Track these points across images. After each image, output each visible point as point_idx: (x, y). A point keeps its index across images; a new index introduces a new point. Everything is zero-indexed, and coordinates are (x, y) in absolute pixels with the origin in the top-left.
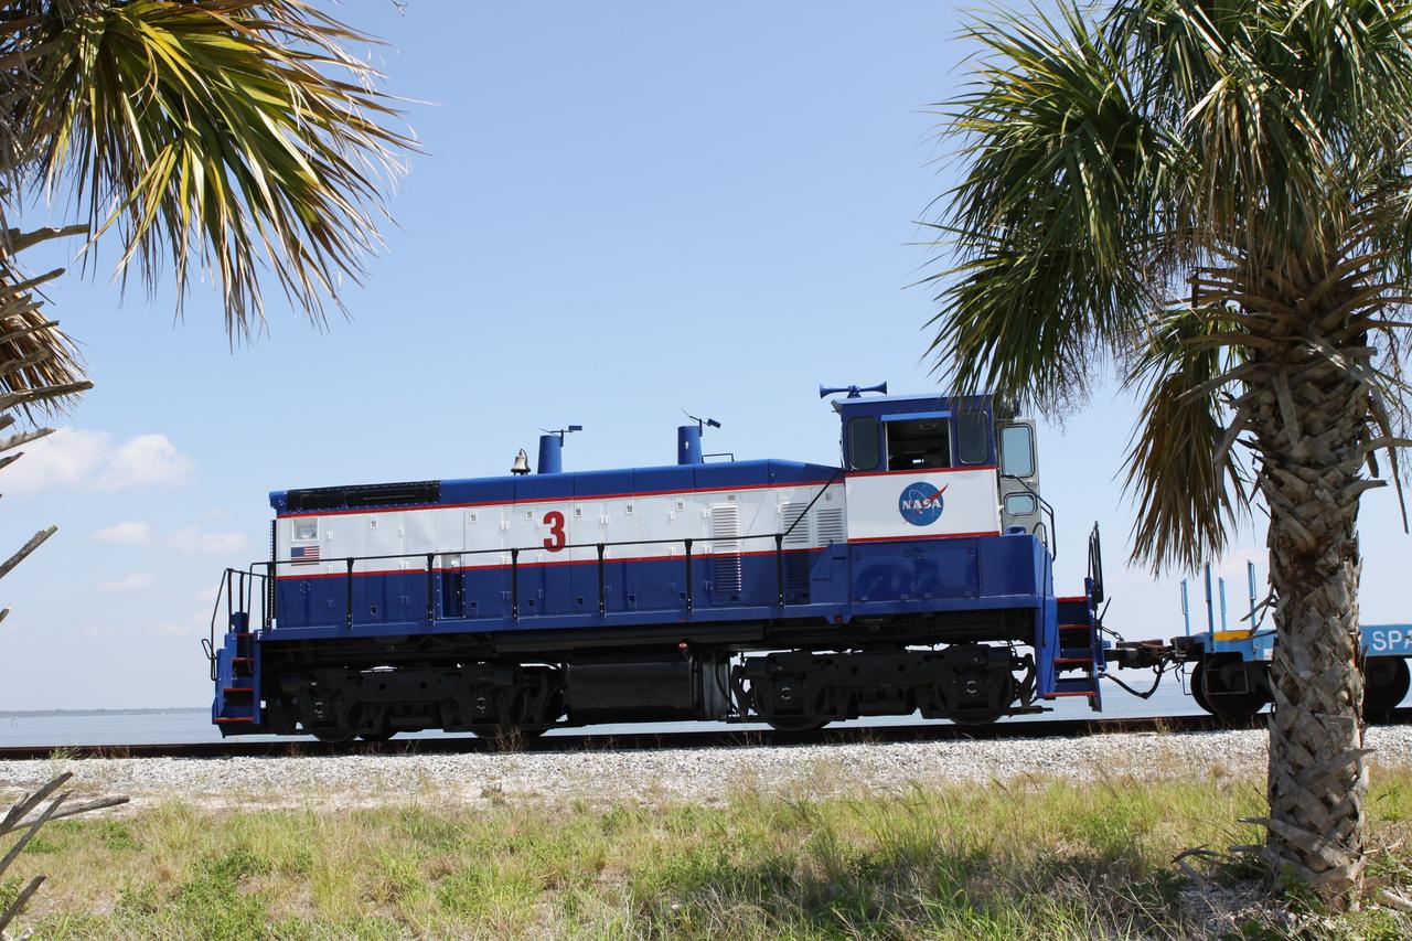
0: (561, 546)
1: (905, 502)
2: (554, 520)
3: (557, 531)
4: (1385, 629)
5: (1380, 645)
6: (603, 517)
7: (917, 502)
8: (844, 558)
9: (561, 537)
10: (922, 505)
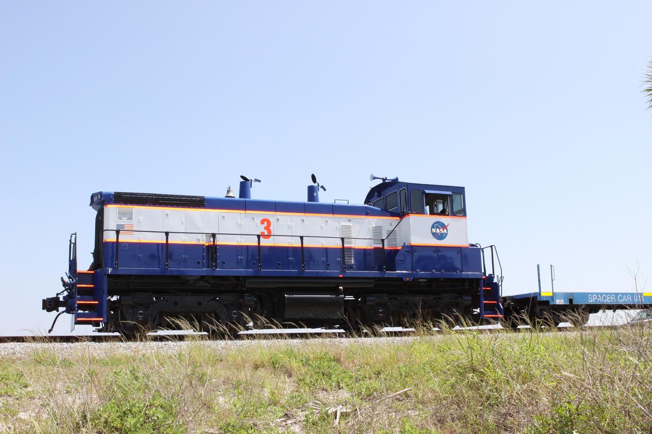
0: (269, 236)
1: (433, 229)
2: (266, 223)
3: (268, 228)
4: (592, 294)
5: (591, 300)
6: (290, 224)
7: (438, 229)
8: (409, 252)
9: (269, 231)
10: (439, 231)
